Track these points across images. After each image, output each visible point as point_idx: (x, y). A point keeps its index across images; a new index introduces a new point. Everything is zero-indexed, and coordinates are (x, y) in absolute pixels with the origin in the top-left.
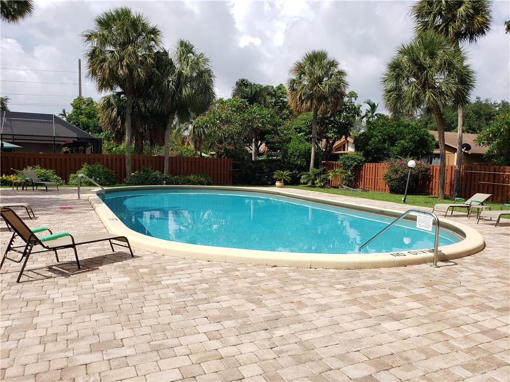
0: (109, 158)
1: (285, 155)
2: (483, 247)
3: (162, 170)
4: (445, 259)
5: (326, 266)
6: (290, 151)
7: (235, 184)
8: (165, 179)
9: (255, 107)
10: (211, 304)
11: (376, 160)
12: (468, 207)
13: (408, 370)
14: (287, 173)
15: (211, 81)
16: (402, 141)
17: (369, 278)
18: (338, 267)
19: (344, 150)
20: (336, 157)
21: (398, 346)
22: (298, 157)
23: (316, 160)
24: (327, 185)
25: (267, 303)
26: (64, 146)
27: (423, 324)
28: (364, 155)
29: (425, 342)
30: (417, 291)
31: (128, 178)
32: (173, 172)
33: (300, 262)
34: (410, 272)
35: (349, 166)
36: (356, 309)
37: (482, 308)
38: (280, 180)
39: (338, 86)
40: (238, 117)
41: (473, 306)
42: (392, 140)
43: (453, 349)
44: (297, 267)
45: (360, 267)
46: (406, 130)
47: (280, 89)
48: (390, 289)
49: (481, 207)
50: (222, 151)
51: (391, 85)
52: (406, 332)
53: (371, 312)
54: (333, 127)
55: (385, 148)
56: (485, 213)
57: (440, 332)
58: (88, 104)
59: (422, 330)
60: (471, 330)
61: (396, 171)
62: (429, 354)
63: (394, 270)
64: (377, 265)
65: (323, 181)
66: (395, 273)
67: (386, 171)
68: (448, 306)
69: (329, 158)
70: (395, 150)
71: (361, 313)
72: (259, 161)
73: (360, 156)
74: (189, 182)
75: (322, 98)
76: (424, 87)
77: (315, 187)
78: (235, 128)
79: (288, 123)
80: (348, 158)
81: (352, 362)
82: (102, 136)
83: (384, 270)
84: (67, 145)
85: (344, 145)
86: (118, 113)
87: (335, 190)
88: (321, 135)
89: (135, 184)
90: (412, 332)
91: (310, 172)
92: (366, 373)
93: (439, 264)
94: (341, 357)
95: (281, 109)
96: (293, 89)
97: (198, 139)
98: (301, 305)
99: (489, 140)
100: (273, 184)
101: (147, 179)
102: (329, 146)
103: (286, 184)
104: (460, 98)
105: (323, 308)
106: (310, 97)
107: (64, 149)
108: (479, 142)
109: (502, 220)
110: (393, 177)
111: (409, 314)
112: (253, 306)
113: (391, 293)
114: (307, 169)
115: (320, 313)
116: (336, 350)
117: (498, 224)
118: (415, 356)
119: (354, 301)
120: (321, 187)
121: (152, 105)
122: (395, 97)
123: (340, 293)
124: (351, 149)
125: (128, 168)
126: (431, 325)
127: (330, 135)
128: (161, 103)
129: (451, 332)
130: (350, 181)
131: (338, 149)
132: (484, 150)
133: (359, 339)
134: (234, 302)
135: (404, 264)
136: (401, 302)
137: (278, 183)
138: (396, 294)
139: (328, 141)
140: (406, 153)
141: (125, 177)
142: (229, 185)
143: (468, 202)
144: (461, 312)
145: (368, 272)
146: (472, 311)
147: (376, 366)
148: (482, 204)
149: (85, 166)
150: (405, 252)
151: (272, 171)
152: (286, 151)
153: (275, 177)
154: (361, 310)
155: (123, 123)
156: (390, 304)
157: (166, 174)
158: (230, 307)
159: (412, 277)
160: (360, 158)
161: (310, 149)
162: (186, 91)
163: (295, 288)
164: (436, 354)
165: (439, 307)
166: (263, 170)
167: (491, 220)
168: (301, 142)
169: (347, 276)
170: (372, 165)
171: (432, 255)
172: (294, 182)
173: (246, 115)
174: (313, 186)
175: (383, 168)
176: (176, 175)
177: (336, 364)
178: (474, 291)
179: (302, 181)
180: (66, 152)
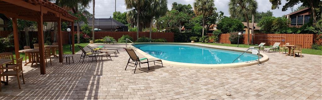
0: (131, 33)
1: (193, 31)
2: (268, 59)
3: (149, 37)
4: (260, 63)
5: (228, 67)
6: (195, 29)
7: (175, 42)
8: (150, 40)
9: (181, 13)
10: (200, 81)
11: (225, 33)
12: (260, 47)
13: (266, 91)
14: (195, 37)
15: (166, 4)
16: (234, 26)
17: (242, 70)
18: (232, 67)
19: (213, 29)
20: (212, 32)
21: (260, 86)
22: (198, 32)
23: (204, 33)
24: (209, 42)
25: (217, 79)
26: (116, 29)
27: (263, 80)
28: (221, 31)
29: (267, 84)
30: (258, 72)
31: (138, 40)
32: (153, 38)
33: (219, 67)
34: (252, 67)
35: (216, 35)
36: (243, 78)
37: (276, 75)
38: (193, 40)
39: (212, 5)
40: (175, 17)
41: (273, 74)
42: (230, 25)
43: (274, 85)
44: (219, 68)
45: (238, 67)
46: (235, 22)
47: (189, 6)
48: (250, 72)
49: (263, 47)
50: (170, 30)
51: (232, 6)
52: (261, 82)
53: (248, 79)
54: (209, 21)
55: (228, 28)
56: (265, 49)
57: (269, 81)
58: (119, 14)
59: (264, 82)
60: (276, 80)
61: (233, 36)
62: (269, 87)
63: (248, 67)
64: (242, 66)
65: (207, 40)
66: (248, 68)
67: (229, 36)
68: (268, 75)
69: (209, 32)
70: (231, 29)
71: (246, 79)
72: (182, 33)
73: (220, 31)
74: (159, 41)
75: (206, 10)
76: (242, 7)
77: (205, 42)
78: (175, 21)
79: (193, 19)
80: (216, 32)
81: (251, 91)
82: (128, 25)
83: (245, 67)
84: (117, 29)
85: (213, 27)
86: (134, 17)
87: (211, 43)
88: (205, 24)
89: (140, 42)
90: (262, 82)
91: (203, 37)
92: (256, 93)
93: (260, 64)
94: (248, 90)
95: (190, 13)
96: (195, 6)
97: (159, 25)
98: (228, 79)
99: (261, 26)
100: (190, 41)
101: (144, 40)
102: (208, 28)
103: (195, 41)
104: (254, 12)
105: (235, 79)
106: (202, 9)
107: (116, 30)
108: (258, 25)
109: (270, 51)
110: (232, 38)
111: (259, 78)
112: (213, 81)
113: (251, 73)
114: (201, 36)
115: (235, 80)
116: (245, 89)
117: (269, 52)
118: (266, 88)
119: (242, 76)
120: (207, 43)
121: (146, 14)
122: (233, 11)
123: (236, 75)
124: (215, 29)
125: (138, 36)
126: (266, 80)
127: (208, 24)
128: (150, 13)
129: (271, 81)
130: (217, 40)
131: (211, 29)
132: (259, 28)
133: (249, 86)
134: (206, 80)
135: (250, 65)
136: (254, 75)
137: (192, 41)
138: (252, 73)
139: (208, 26)
140: (235, 30)
141: (136, 39)
142: (173, 42)
143: (259, 46)
144: (271, 76)
145: (241, 68)
146: (274, 76)
147: (258, 91)
148: (263, 46)
149: (123, 36)
150: (249, 62)
151: (189, 37)
152: (193, 30)
153: (191, 39)
154: (245, 78)
155: (136, 20)
156: (252, 76)
157: (150, 39)
158: (206, 81)
159: (254, 68)
160: (220, 32)
161: (202, 29)
162: (158, 8)
163: (222, 75)
164: (270, 87)
165: (265, 76)
166: (185, 36)
167: (267, 51)
168: (198, 26)
169: (236, 70)
170: (225, 34)
171: (257, 62)
172: (197, 41)
173: (178, 16)
174: (204, 42)
175: (228, 35)
176: (154, 39)
177: (247, 92)
178: (272, 71)
179: (200, 41)
180: (117, 31)
